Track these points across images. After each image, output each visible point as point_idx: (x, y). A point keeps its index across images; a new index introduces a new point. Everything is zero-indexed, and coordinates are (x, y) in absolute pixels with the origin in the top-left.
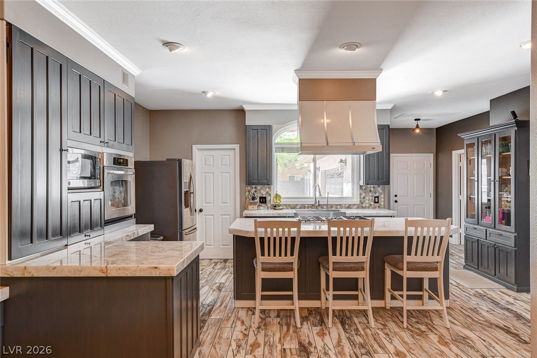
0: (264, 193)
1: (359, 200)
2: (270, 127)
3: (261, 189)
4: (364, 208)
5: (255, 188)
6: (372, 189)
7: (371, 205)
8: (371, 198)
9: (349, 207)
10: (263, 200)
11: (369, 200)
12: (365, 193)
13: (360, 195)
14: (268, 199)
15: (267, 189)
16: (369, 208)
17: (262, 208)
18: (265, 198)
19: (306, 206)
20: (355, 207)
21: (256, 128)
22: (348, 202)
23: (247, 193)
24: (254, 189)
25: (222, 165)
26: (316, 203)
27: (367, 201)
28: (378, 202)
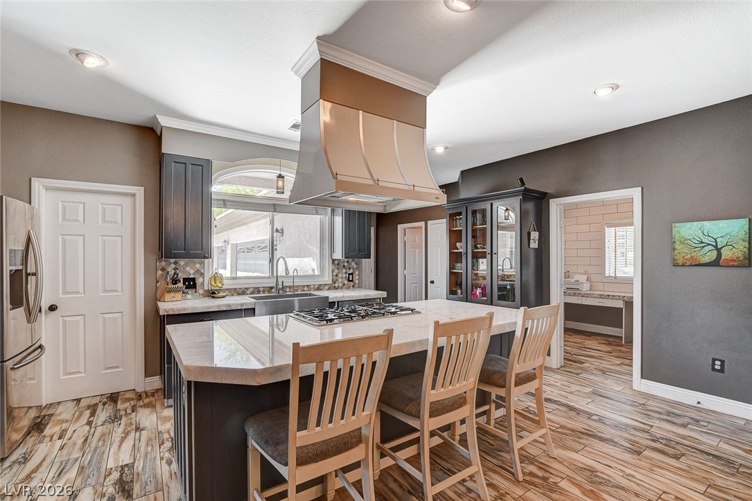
0: (192, 272)
1: (331, 278)
2: (209, 162)
3: (187, 264)
4: (337, 289)
5: (175, 263)
6: (346, 264)
7: (344, 284)
8: (344, 275)
9: (319, 288)
10: (189, 283)
11: (342, 278)
12: (338, 269)
13: (333, 271)
14: (199, 281)
15: (198, 266)
16: (342, 288)
17: (189, 296)
18: (194, 280)
19: (261, 289)
20: (327, 287)
21: (183, 162)
22: (317, 282)
23: (160, 273)
24: (173, 266)
25: (104, 220)
26: (277, 284)
27: (340, 280)
28: (352, 281)
